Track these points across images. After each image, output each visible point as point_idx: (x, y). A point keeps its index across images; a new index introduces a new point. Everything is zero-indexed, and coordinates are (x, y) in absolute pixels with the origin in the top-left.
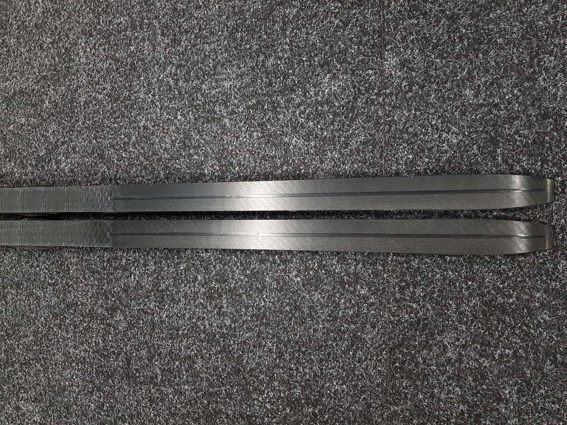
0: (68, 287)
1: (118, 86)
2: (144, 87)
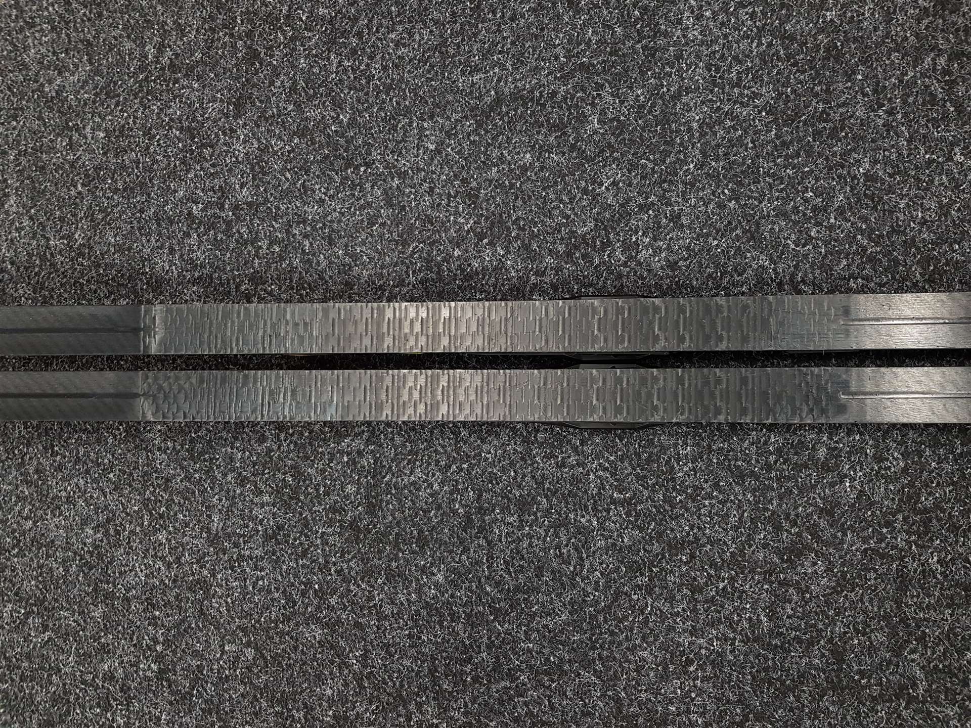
0: (673, 507)
1: (794, 91)
2: (864, 95)
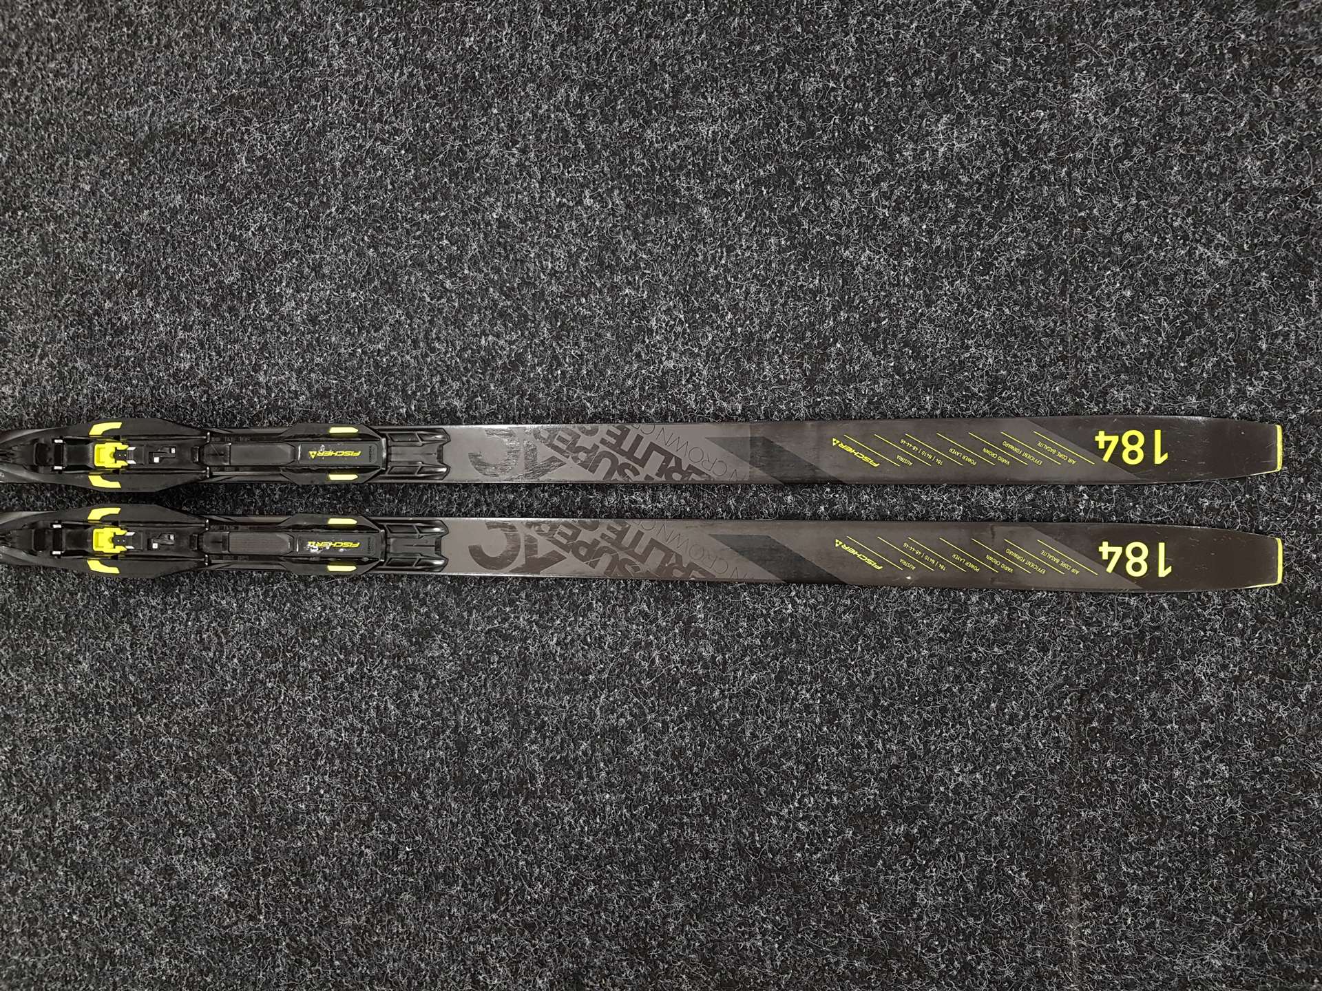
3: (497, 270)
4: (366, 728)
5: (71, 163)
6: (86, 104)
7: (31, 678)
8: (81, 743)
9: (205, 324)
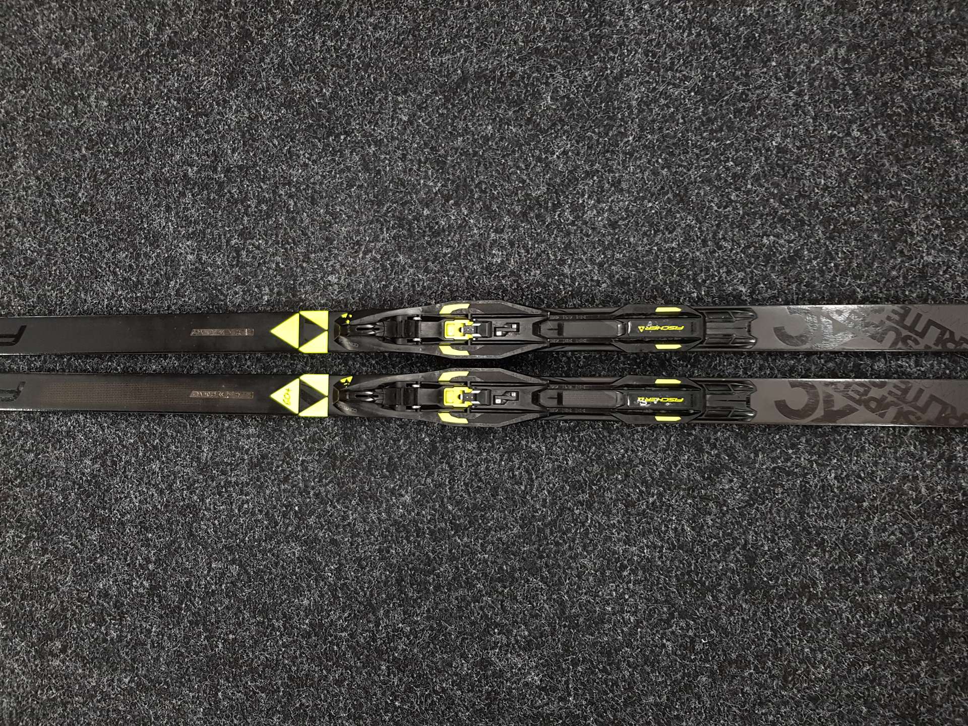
3: (776, 185)
4: (666, 545)
5: (390, 98)
6: (403, 52)
7: (356, 509)
8: (403, 560)
9: (515, 228)
